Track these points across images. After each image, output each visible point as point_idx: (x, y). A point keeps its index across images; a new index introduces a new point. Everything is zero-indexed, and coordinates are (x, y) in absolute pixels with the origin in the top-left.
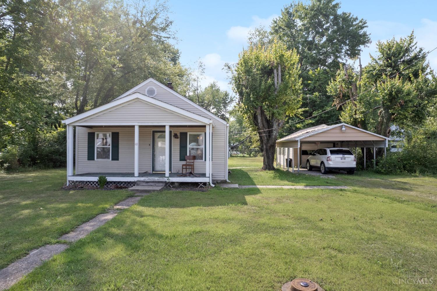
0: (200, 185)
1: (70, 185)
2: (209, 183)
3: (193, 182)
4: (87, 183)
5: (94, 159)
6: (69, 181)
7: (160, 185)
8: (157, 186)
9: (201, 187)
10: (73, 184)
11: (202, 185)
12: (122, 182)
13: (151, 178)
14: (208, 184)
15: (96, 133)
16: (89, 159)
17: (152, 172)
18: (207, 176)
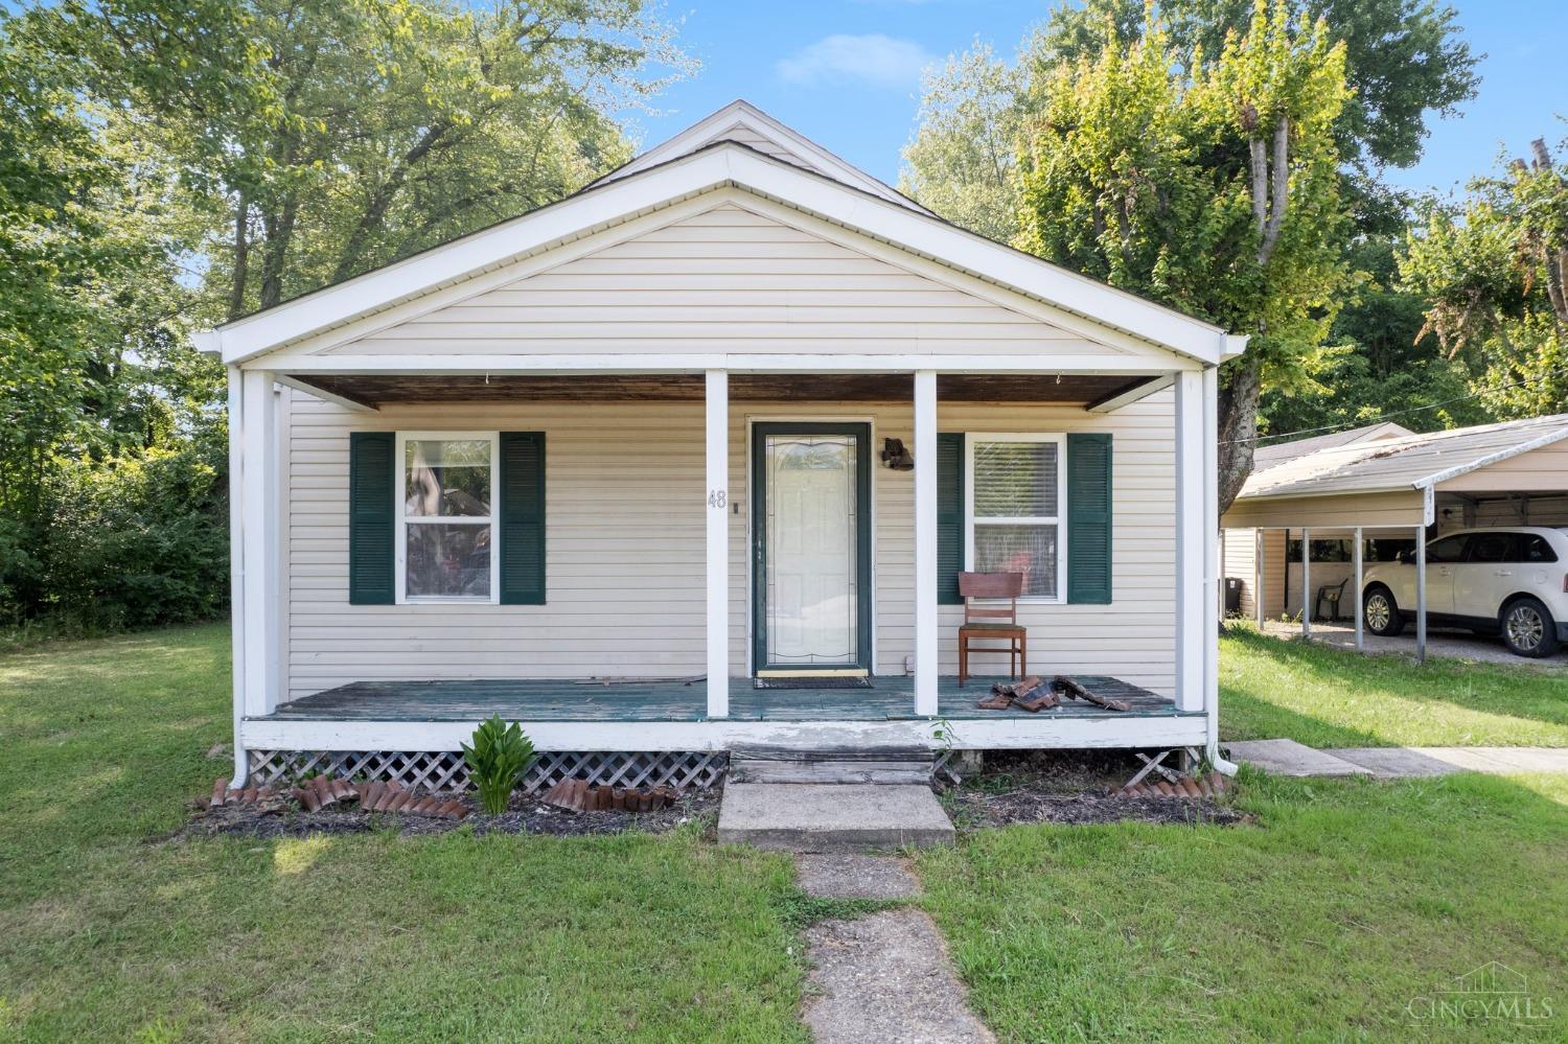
0: (1142, 764)
1: (260, 778)
2: (1202, 749)
3: (1098, 745)
4: (374, 764)
5: (389, 599)
6: (249, 753)
7: (900, 776)
8: (880, 783)
9: (1154, 779)
10: (276, 771)
11: (1160, 769)
12: (619, 758)
13: (820, 726)
14: (1197, 757)
15: (401, 438)
16: (357, 598)
17: (755, 673)
18: (1187, 708)
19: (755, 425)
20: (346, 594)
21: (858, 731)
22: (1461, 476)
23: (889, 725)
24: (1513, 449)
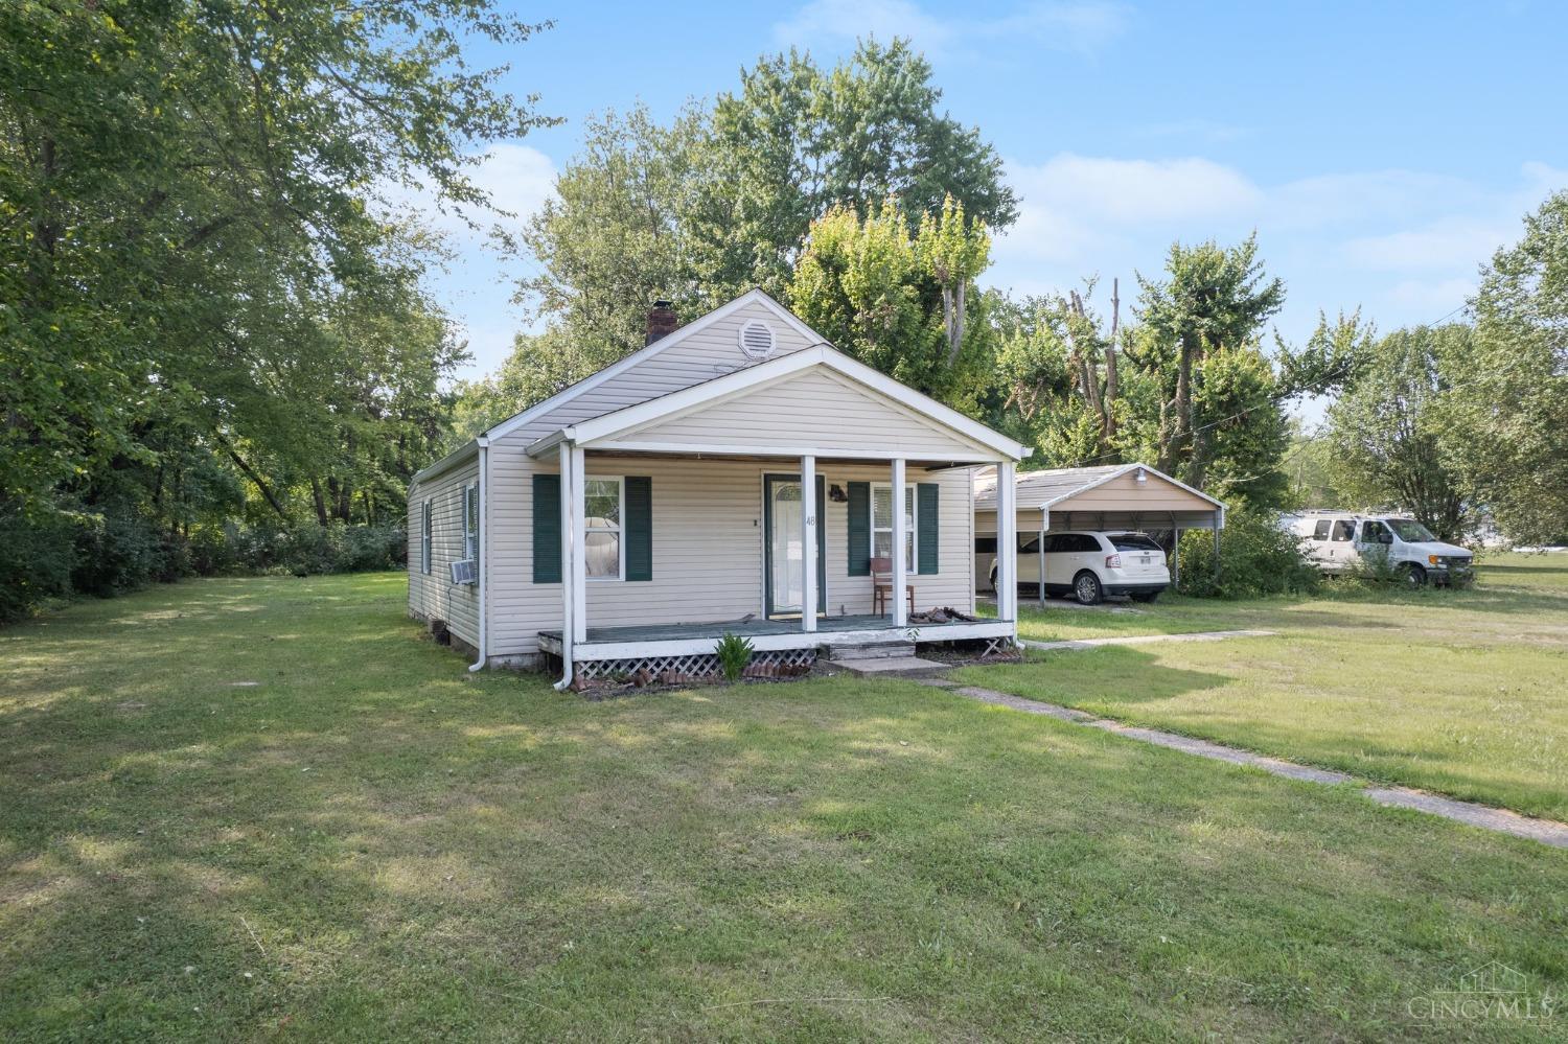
0: (989, 646)
1: (581, 677)
2: (1011, 638)
3: (972, 637)
5: (558, 579)
6: (574, 664)
9: (993, 651)
10: (591, 672)
11: (995, 647)
14: (1009, 641)
16: (537, 579)
17: (767, 617)
18: (1006, 619)
19: (766, 476)
20: (531, 577)
21: (873, 635)
22: (1061, 502)
23: (887, 632)
24: (1084, 487)
